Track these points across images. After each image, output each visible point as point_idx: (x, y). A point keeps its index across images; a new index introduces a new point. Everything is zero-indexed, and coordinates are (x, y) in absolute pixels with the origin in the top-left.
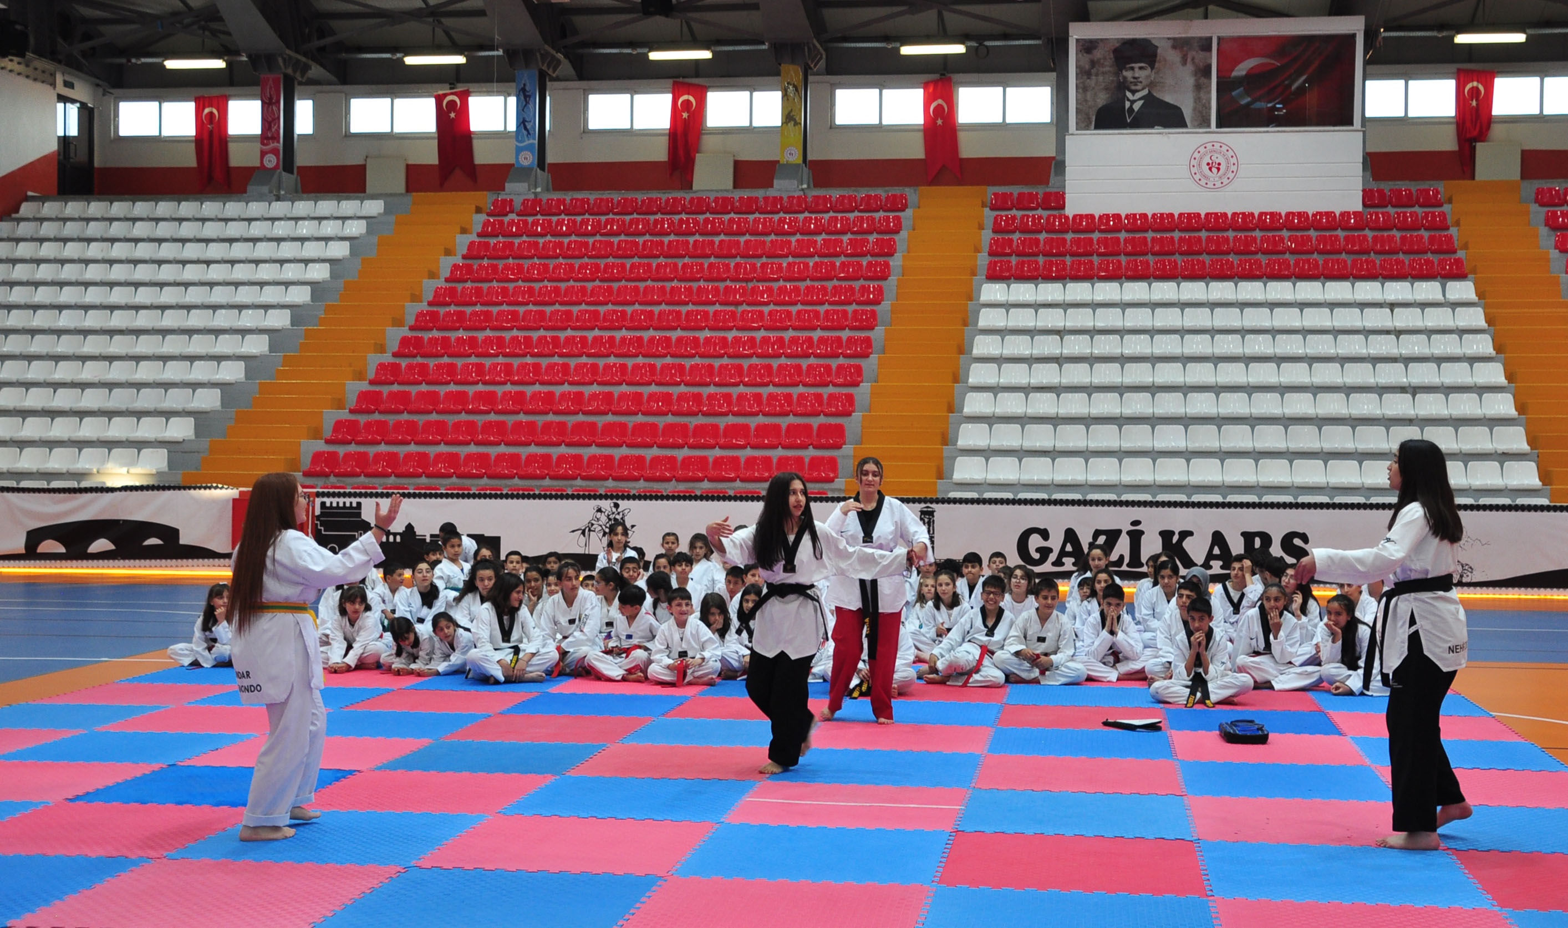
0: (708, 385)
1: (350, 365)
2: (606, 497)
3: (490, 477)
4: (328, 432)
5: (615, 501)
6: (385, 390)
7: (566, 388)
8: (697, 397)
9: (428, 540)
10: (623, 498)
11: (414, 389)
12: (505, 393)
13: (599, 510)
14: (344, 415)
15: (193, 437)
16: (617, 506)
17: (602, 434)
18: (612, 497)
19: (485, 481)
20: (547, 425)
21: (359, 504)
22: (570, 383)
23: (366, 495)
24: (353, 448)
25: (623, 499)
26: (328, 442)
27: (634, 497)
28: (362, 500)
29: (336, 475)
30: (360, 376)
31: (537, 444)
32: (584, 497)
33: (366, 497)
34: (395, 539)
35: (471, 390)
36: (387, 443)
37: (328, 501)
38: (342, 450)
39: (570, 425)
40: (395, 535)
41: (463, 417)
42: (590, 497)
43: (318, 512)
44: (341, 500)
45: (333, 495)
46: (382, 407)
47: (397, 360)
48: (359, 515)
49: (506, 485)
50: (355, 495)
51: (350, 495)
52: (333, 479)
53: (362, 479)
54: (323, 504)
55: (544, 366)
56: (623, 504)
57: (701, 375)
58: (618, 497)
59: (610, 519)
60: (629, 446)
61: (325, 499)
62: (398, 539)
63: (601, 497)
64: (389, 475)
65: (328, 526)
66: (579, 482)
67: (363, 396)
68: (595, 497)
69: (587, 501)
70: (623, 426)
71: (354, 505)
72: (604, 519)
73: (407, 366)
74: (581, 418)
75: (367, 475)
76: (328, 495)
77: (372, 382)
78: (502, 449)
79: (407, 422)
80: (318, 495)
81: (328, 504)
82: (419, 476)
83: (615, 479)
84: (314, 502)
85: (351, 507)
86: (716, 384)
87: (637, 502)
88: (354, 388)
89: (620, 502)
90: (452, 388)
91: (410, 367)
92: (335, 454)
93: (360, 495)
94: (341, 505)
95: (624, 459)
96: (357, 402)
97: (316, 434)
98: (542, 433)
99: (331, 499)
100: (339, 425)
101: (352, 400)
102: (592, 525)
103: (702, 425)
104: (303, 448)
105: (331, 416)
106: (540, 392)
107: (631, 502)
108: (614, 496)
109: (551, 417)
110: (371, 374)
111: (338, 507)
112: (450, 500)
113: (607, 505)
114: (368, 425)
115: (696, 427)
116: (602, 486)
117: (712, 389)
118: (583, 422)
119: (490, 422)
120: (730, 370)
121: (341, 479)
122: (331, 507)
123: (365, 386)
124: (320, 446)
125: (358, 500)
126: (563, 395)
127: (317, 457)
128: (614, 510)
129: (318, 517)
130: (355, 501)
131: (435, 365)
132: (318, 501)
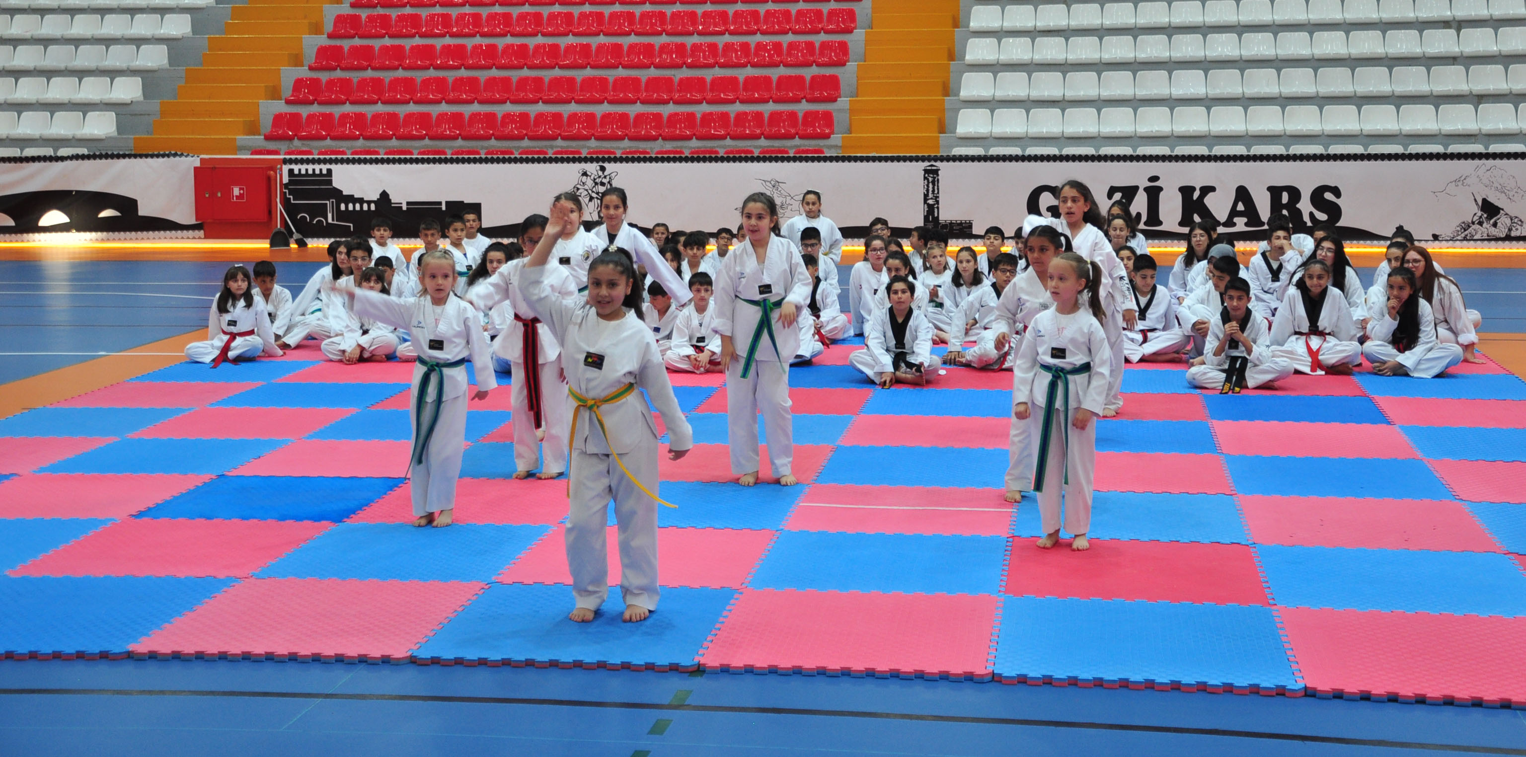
0: (691, 34)
1: (306, 17)
2: (592, 160)
3: (465, 138)
4: (287, 91)
5: (601, 164)
6: (346, 44)
7: (540, 40)
8: (681, 47)
9: (404, 208)
10: (609, 160)
11: (377, 43)
12: (475, 47)
13: (585, 174)
14: (304, 72)
15: (142, 99)
16: (603, 169)
17: (581, 90)
18: (597, 160)
19: (459, 143)
20: (523, 81)
21: (329, 171)
22: (544, 35)
23: (336, 161)
24: (316, 109)
25: (609, 162)
26: (288, 102)
27: (621, 160)
28: (333, 167)
29: (301, 138)
30: (316, 29)
31: (513, 102)
32: (568, 160)
33: (336, 164)
34: (369, 207)
35: (439, 43)
36: (353, 103)
37: (296, 168)
38: (304, 111)
39: (547, 80)
40: (369, 203)
41: (432, 73)
42: (574, 160)
43: (286, 180)
44: (310, 167)
45: (302, 162)
46: (344, 63)
47: (357, 11)
48: (330, 182)
49: (483, 147)
50: (325, 161)
51: (319, 161)
52: (297, 143)
53: (328, 143)
54: (291, 171)
55: (515, 16)
56: (610, 167)
57: (683, 25)
58: (604, 160)
59: (596, 184)
60: (611, 102)
61: (293, 166)
62: (373, 207)
63: (586, 160)
64: (357, 138)
65: (297, 194)
66: (560, 143)
67: (322, 52)
68: (580, 160)
69: (571, 165)
70: (603, 81)
71: (324, 172)
72: (589, 183)
73: (368, 17)
74: (557, 72)
75: (333, 138)
76: (296, 162)
77: (330, 36)
78: (476, 108)
79: (373, 80)
80: (285, 161)
81: (296, 172)
82: (389, 138)
83: (598, 138)
84: (281, 169)
85: (321, 174)
86: (700, 34)
87: (624, 164)
88: (312, 43)
89: (606, 165)
90: (417, 41)
91: (370, 18)
92: (297, 116)
93: (331, 161)
94: (310, 172)
95: (606, 116)
96: (317, 58)
97: (274, 93)
98: (517, 90)
99: (299, 166)
100: (299, 84)
101: (310, 56)
102: (578, 189)
103: (687, 79)
104: (262, 110)
105: (289, 75)
106: (513, 45)
107: (618, 165)
108: (602, 158)
109: (526, 73)
110: (329, 27)
111: (307, 174)
112: (426, 165)
113: (592, 168)
114: (331, 82)
115: (681, 80)
116: (584, 147)
117: (696, 39)
118: (561, 78)
119: (462, 79)
120: (714, 18)
121: (305, 142)
122: (300, 174)
123: (323, 40)
124: (280, 107)
125: (328, 166)
126: (537, 47)
127: (278, 119)
128: (600, 173)
129: (286, 186)
130: (325, 168)
131: (398, 16)
132: (286, 168)
